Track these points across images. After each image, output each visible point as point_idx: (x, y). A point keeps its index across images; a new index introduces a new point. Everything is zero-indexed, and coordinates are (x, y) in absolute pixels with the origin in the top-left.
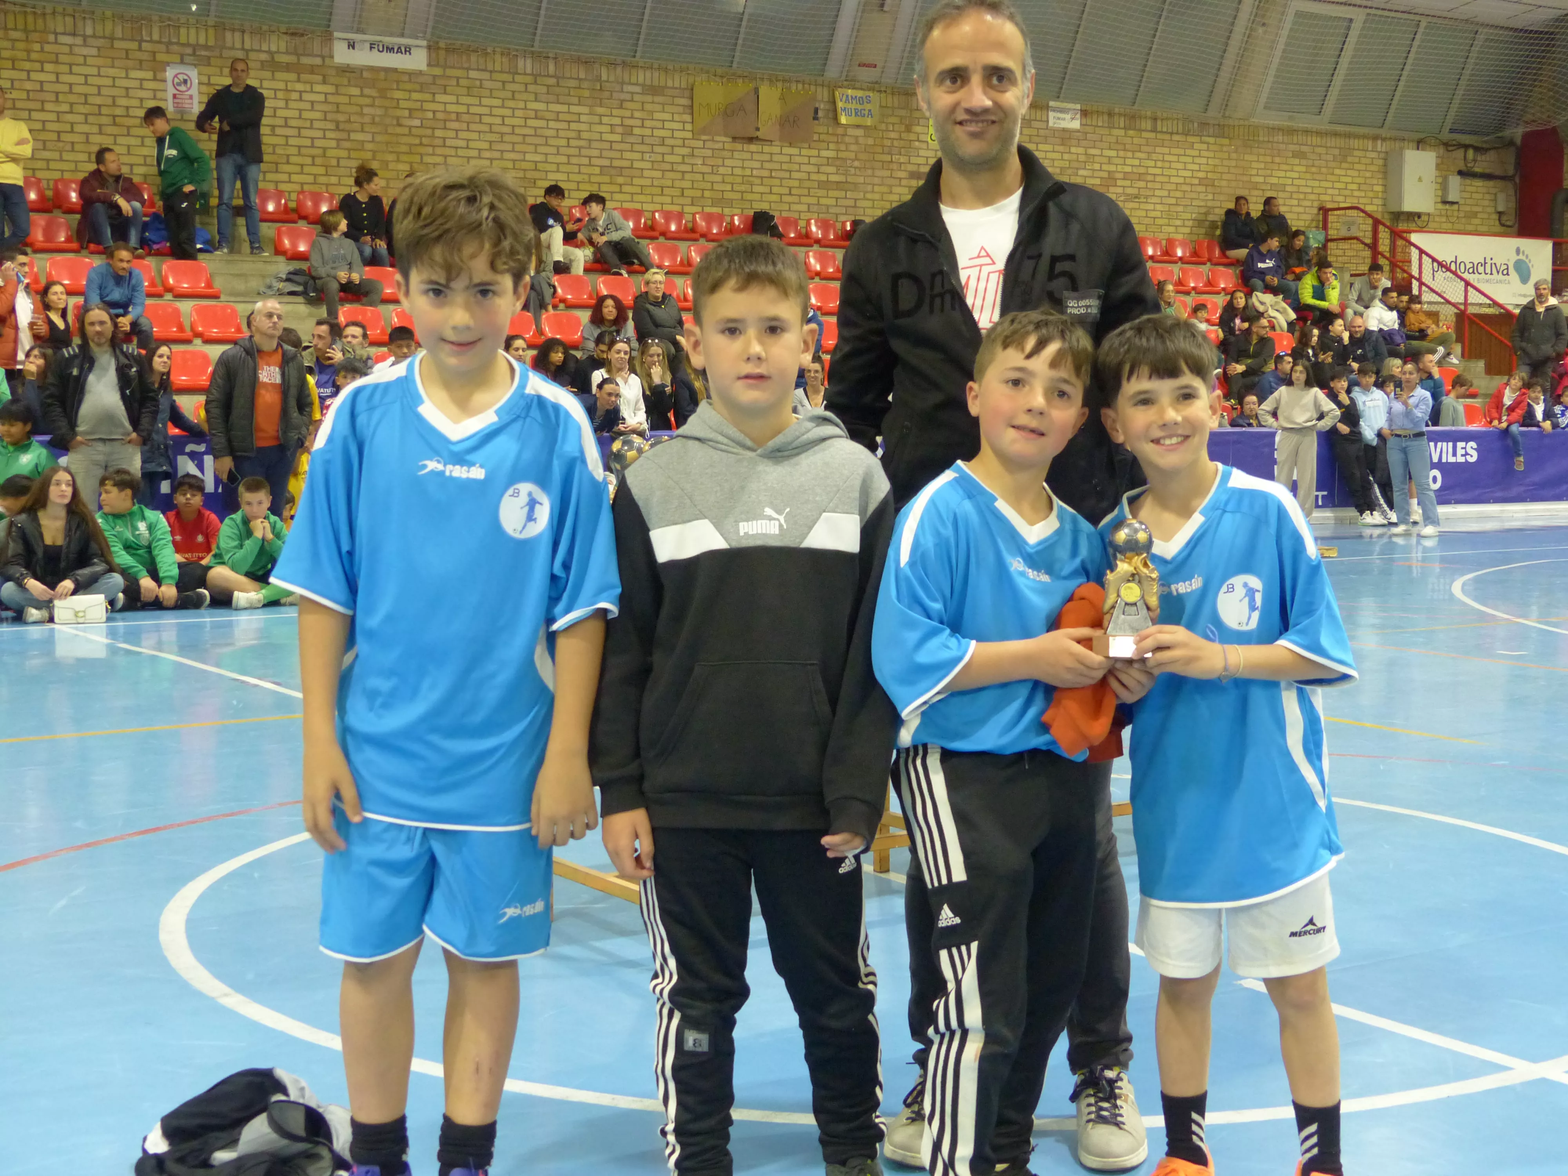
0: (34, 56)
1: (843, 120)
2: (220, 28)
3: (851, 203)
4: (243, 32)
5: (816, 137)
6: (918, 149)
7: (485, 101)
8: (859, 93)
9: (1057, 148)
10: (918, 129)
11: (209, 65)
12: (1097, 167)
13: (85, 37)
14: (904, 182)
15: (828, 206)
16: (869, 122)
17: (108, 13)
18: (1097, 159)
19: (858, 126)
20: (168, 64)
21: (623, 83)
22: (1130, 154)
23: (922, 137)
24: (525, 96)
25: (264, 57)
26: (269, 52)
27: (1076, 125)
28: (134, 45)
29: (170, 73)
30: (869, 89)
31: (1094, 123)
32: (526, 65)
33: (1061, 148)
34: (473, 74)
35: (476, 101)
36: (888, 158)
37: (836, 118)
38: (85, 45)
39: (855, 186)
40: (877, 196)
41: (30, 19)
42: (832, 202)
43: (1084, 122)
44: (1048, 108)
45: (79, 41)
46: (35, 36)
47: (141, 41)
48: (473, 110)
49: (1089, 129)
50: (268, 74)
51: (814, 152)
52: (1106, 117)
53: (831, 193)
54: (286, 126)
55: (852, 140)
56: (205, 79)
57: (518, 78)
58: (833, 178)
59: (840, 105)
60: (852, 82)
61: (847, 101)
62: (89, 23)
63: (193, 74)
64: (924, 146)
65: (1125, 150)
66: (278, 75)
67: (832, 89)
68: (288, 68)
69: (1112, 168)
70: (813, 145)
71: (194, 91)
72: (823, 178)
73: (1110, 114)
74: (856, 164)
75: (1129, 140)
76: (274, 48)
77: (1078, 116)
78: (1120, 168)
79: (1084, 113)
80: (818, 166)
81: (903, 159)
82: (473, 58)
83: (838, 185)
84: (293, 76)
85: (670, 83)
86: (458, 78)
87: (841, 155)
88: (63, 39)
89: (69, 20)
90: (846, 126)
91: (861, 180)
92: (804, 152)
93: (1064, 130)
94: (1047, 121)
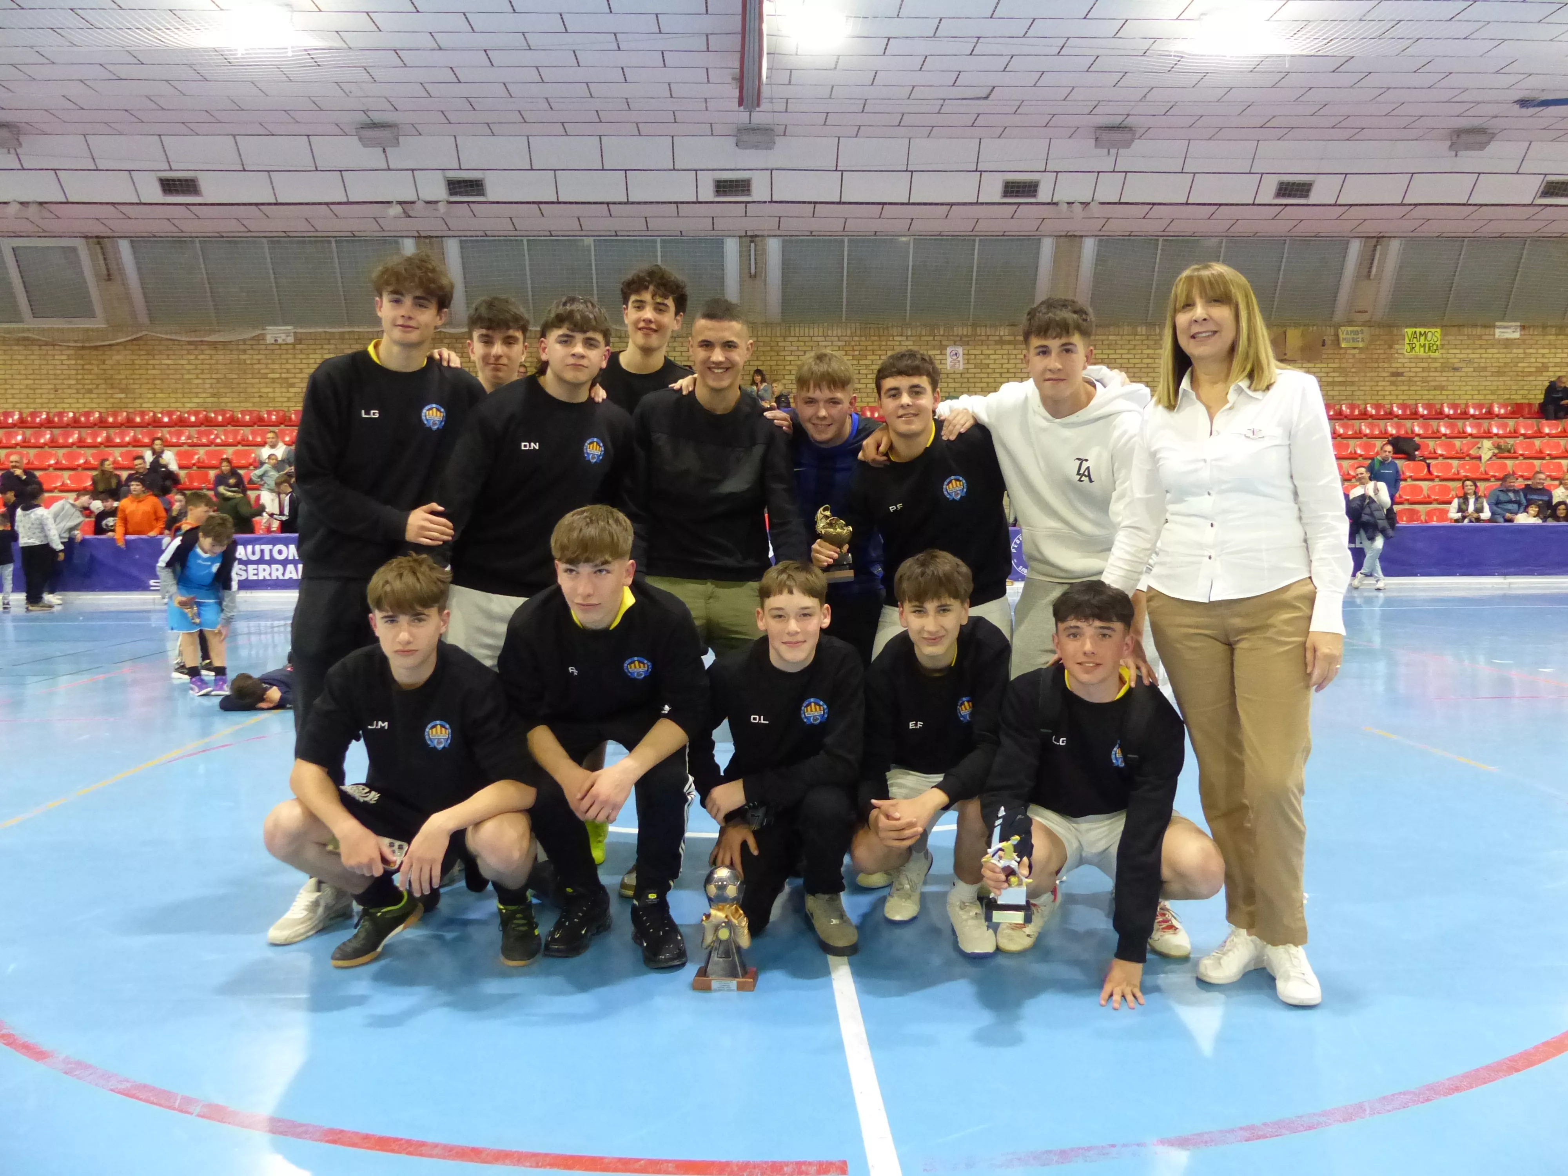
0: (883, 348)
1: (1343, 345)
2: (975, 325)
3: (1350, 393)
4: (986, 326)
5: (1324, 356)
6: (1397, 358)
7: (1118, 351)
8: (1356, 328)
9: (1501, 351)
10: (1397, 346)
11: (968, 345)
12: (1533, 360)
13: (907, 336)
14: (1387, 379)
15: (1333, 396)
16: (1361, 345)
17: (918, 324)
18: (1533, 355)
19: (1355, 348)
20: (947, 346)
22: (1560, 351)
23: (1400, 351)
24: (1141, 347)
25: (997, 338)
26: (999, 335)
27: (1517, 335)
28: (931, 338)
29: (949, 350)
30: (1362, 326)
31: (1531, 333)
32: (1142, 330)
33: (1505, 351)
34: (1111, 338)
35: (1112, 351)
36: (1376, 365)
37: (1339, 344)
38: (907, 340)
39: (1352, 383)
40: (1368, 388)
41: (881, 330)
42: (1336, 393)
43: (1523, 333)
44: (1494, 327)
45: (904, 338)
46: (882, 338)
47: (934, 336)
48: (1111, 356)
49: (1525, 337)
50: (999, 347)
51: (1325, 365)
52: (1541, 329)
53: (1336, 388)
54: (1008, 372)
55: (1351, 356)
56: (966, 352)
57: (1137, 337)
58: (1336, 379)
59: (1341, 336)
60: (1350, 323)
61: (1347, 334)
62: (909, 330)
63: (960, 350)
64: (1400, 356)
65: (1556, 348)
66: (1004, 347)
67: (1337, 326)
68: (1009, 343)
69: (1546, 360)
70: (1324, 361)
71: (961, 359)
72: (1330, 379)
73: (1544, 327)
74: (1353, 370)
75: (1559, 342)
76: (1002, 333)
77: (1518, 330)
78: (1551, 360)
79: (1523, 328)
80: (1327, 373)
81: (1386, 365)
82: (1112, 329)
83: (1341, 383)
84: (1012, 347)
86: (1103, 341)
87: (1343, 365)
88: (896, 338)
89: (900, 329)
90: (1346, 349)
91: (1357, 379)
92: (1317, 365)
93: (1507, 339)
94: (1494, 335)
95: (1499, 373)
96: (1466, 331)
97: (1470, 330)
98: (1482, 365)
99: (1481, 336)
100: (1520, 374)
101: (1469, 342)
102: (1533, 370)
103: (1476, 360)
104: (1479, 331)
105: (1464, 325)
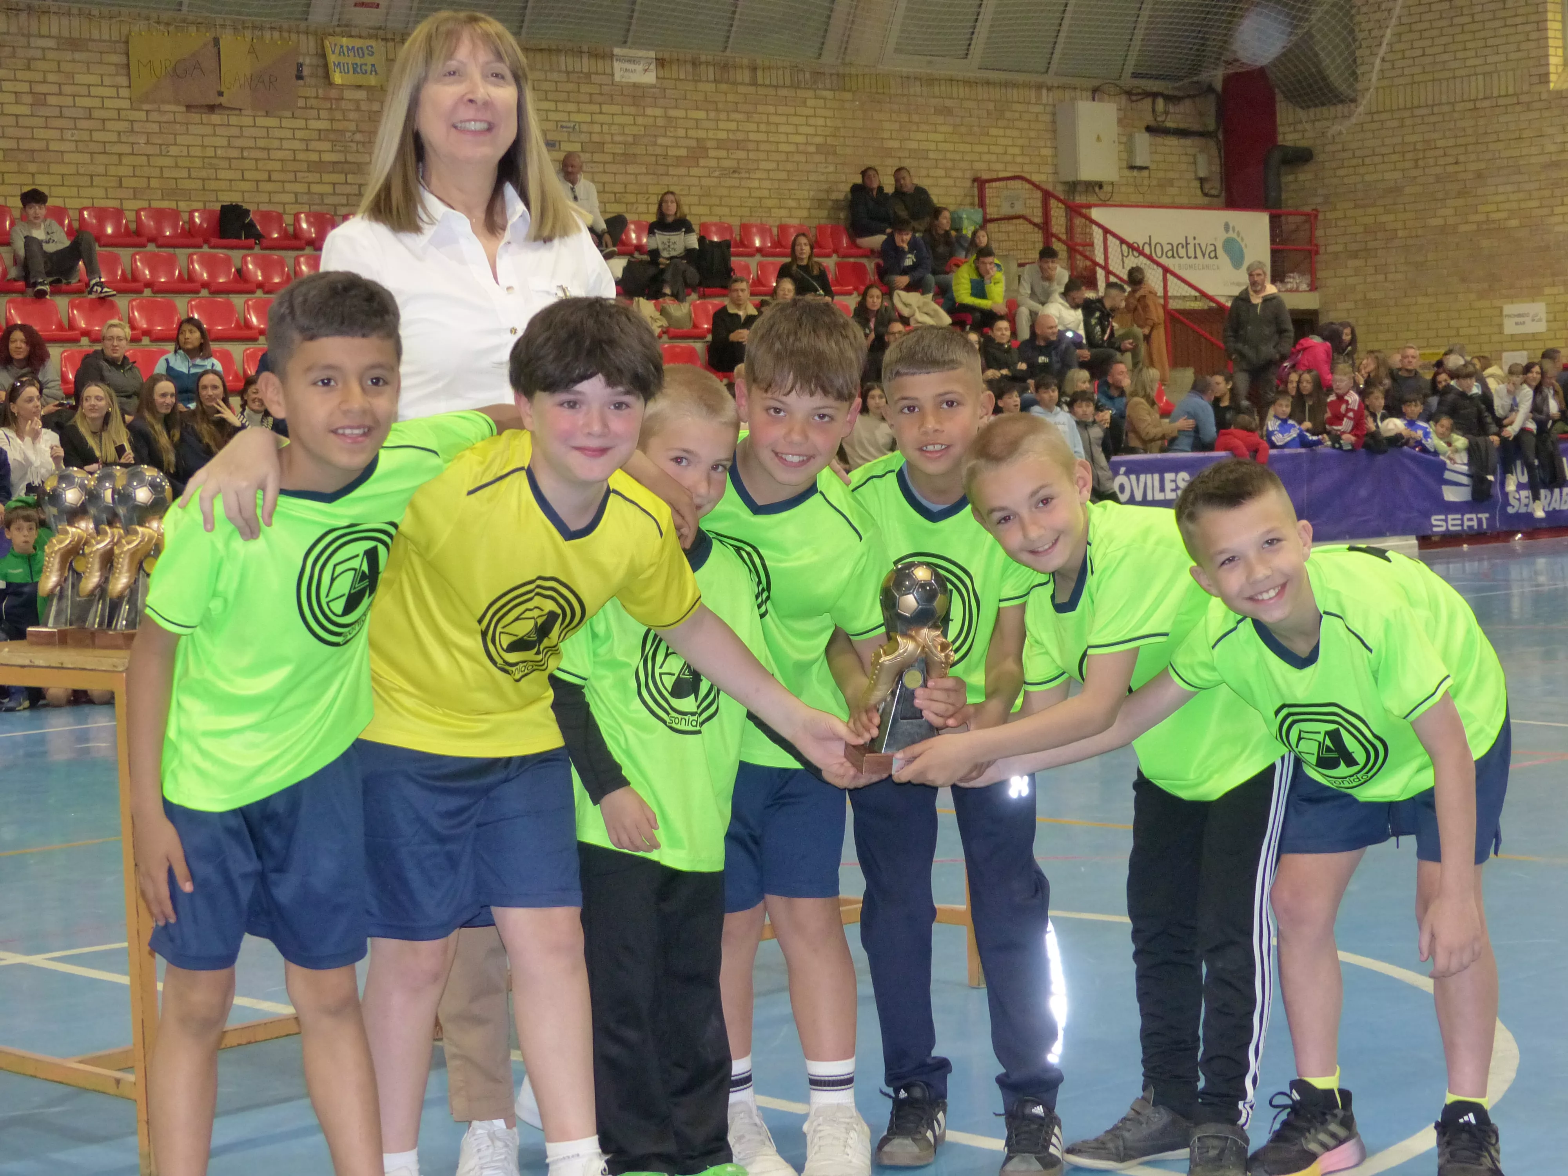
1: (338, 78)
5: (301, 103)
8: (358, 43)
9: (627, 110)
12: (681, 132)
16: (372, 81)
18: (680, 123)
19: (358, 87)
21: (29, 36)
22: (723, 116)
27: (650, 78)
30: (370, 37)
31: (674, 75)
33: (632, 110)
37: (327, 76)
39: (358, 167)
42: (328, 189)
43: (661, 74)
44: (612, 57)
49: (666, 83)
51: (301, 123)
52: (689, 67)
53: (327, 178)
55: (351, 106)
58: (327, 157)
59: (332, 58)
60: (346, 28)
61: (341, 53)
65: (716, 110)
67: (320, 37)
69: (702, 134)
70: (298, 113)
72: (314, 157)
73: (695, 63)
74: (358, 137)
75: (721, 97)
77: (653, 67)
78: (711, 134)
79: (661, 63)
80: (307, 141)
83: (335, 167)
85: (96, 35)
87: (337, 126)
90: (342, 87)
92: (285, 123)
93: (635, 86)
94: (613, 75)
95: (628, 158)
96: (564, 62)
97: (570, 60)
98: (596, 138)
99: (588, 75)
100: (661, 160)
101: (571, 86)
102: (683, 152)
103: (584, 128)
104: (586, 65)
105: (558, 51)
